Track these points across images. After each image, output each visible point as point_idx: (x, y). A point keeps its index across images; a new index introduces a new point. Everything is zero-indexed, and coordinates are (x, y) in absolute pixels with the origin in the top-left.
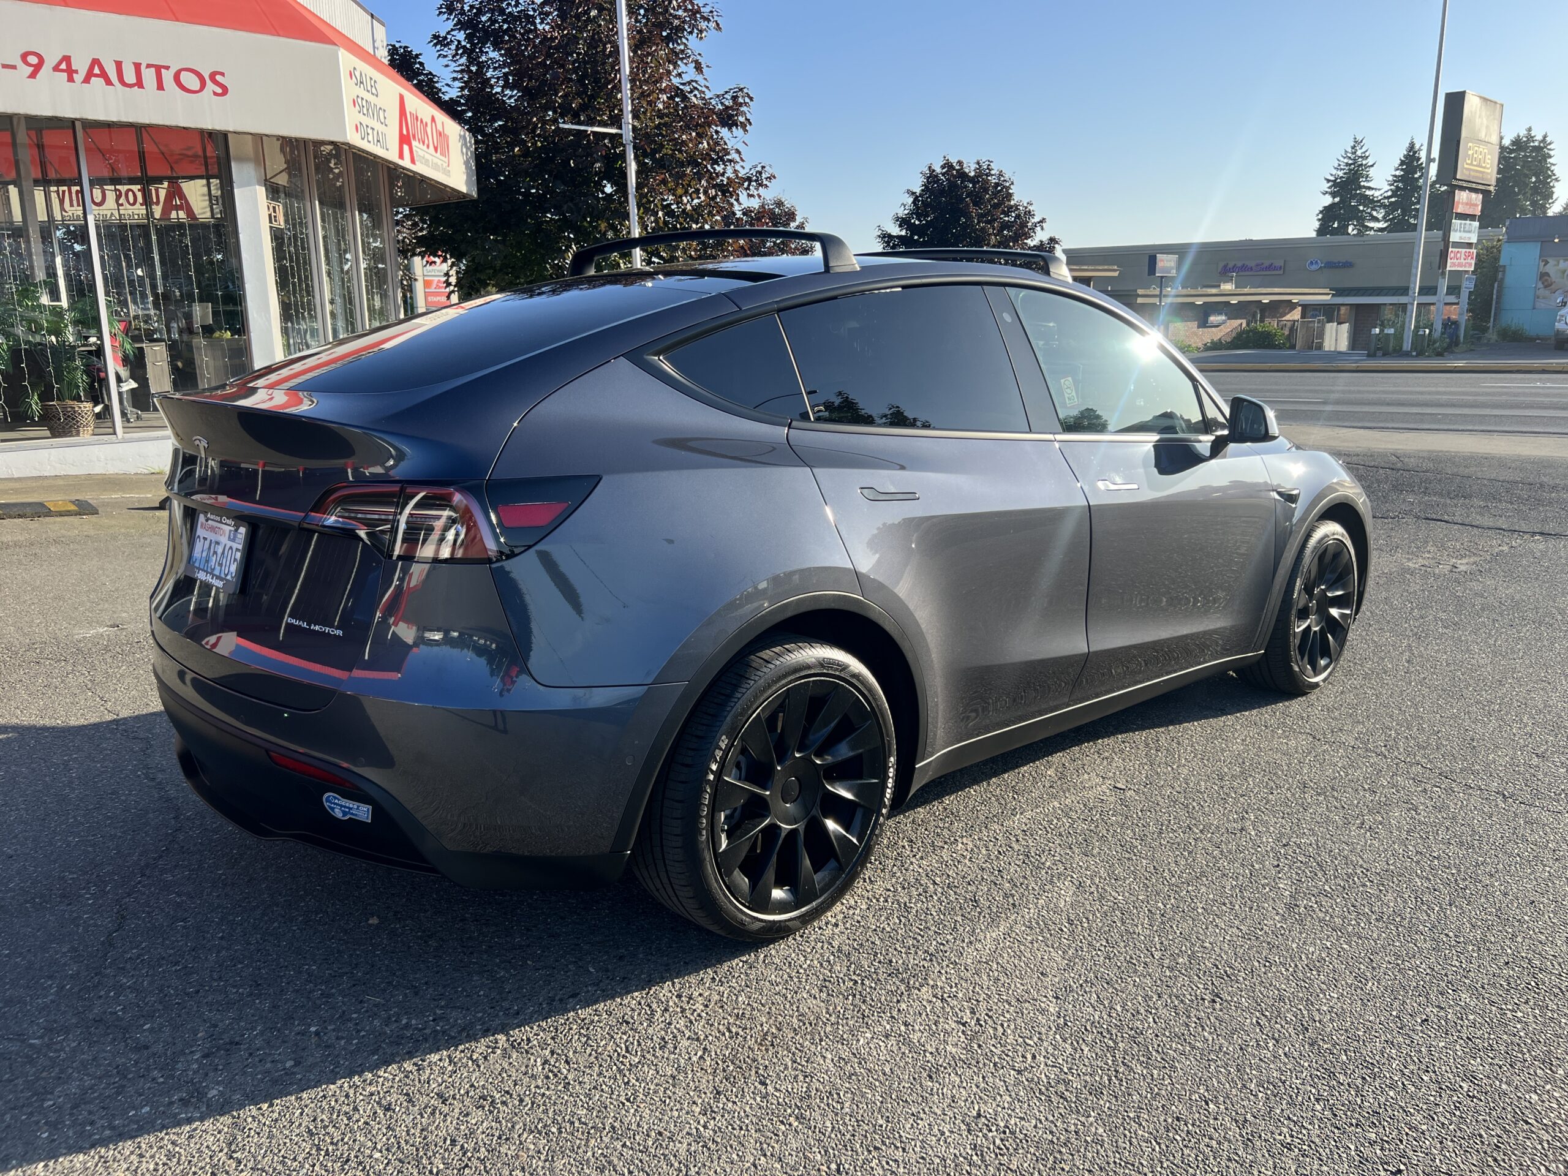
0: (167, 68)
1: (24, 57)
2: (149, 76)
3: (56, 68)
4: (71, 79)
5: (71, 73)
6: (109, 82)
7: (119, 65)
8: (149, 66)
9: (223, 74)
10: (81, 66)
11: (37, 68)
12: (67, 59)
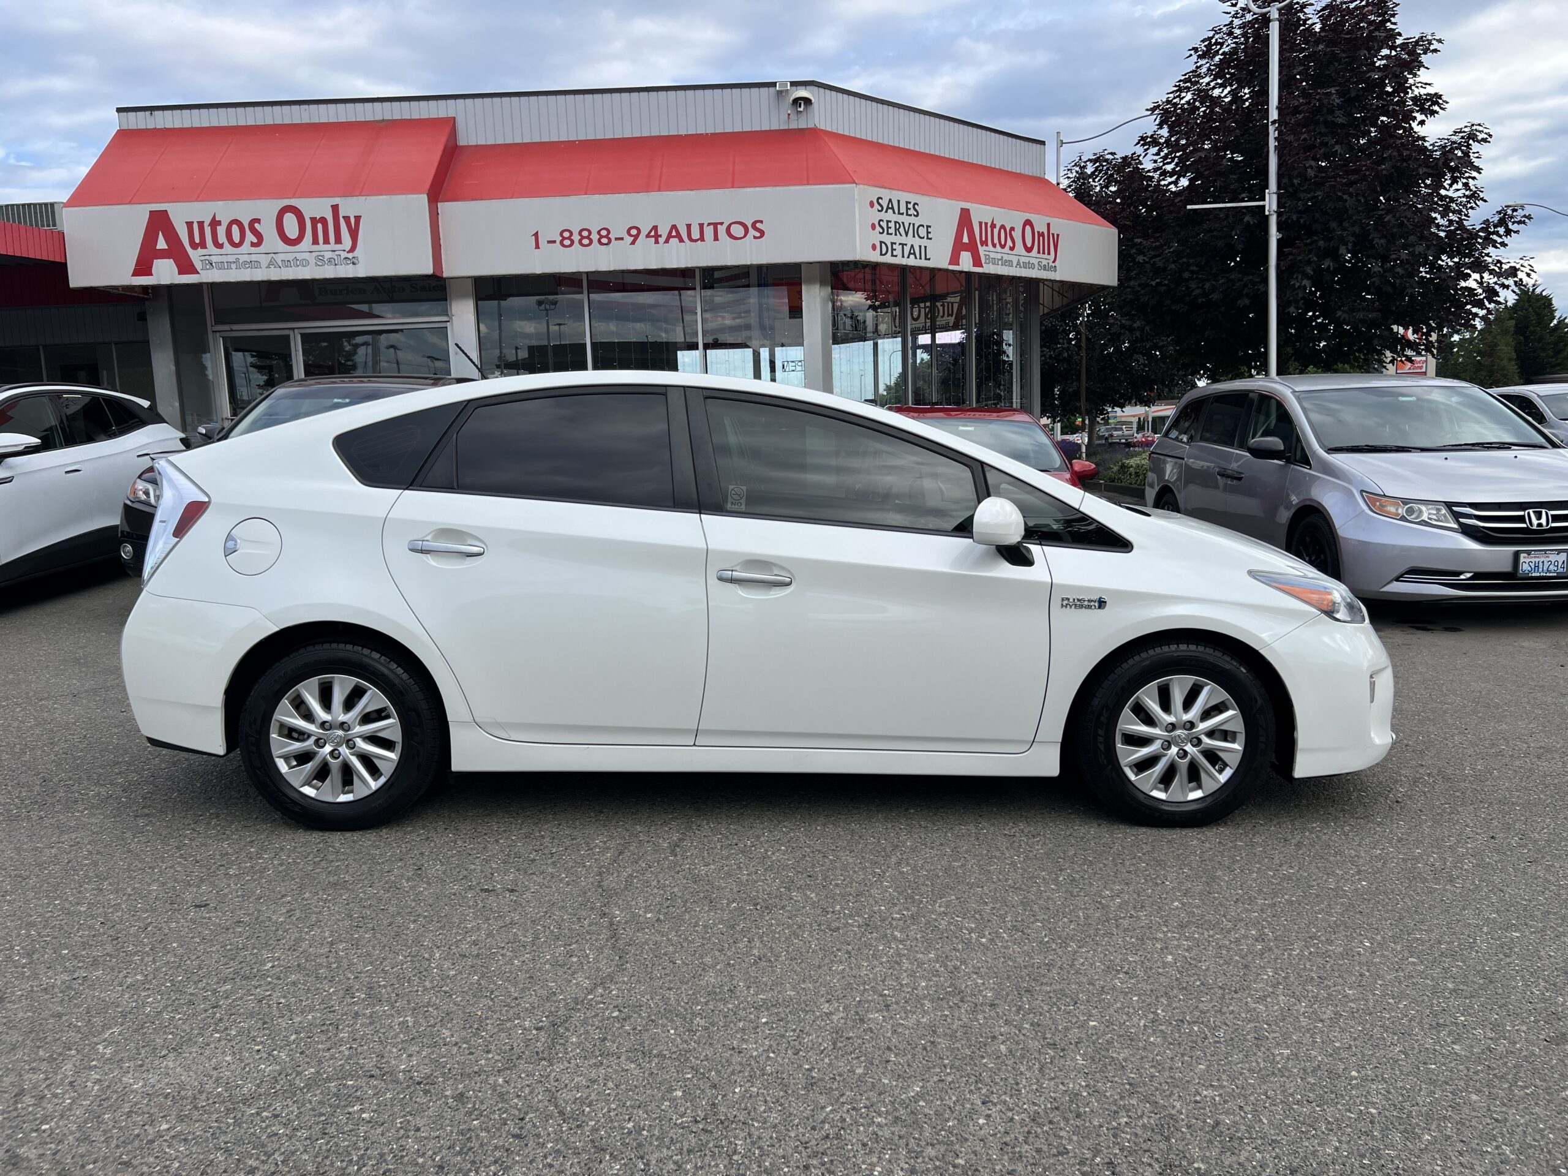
0: (722, 224)
1: (629, 232)
2: (709, 231)
3: (648, 236)
4: (657, 242)
5: (657, 237)
6: (681, 240)
7: (689, 226)
8: (709, 224)
9: (761, 222)
10: (664, 231)
11: (636, 237)
12: (655, 228)
